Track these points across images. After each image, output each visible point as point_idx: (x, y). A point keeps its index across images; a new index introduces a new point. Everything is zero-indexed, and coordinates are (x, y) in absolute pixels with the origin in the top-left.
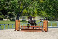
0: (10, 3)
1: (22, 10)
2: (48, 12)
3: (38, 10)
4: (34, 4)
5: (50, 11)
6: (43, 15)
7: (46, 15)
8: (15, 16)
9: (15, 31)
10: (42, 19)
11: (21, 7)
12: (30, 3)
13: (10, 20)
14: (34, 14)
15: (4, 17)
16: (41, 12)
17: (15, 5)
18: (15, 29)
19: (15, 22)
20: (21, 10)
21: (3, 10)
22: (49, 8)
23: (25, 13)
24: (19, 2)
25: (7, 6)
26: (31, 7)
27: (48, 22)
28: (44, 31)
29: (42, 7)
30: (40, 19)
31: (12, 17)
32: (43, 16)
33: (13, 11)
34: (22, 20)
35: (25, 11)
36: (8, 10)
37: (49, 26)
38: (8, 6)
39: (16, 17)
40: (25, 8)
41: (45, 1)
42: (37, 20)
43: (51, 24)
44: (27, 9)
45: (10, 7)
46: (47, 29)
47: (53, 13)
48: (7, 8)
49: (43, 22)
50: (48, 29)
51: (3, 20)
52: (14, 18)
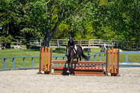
0: (27, 7)
1: (57, 24)
2: (120, 28)
3: (96, 25)
4: (84, 9)
5: (125, 25)
6: (107, 35)
7: (113, 37)
8: (39, 39)
9: (40, 73)
10: (105, 45)
11: (54, 17)
12: (75, 6)
13: (28, 47)
14: (84, 33)
15: (13, 41)
16: (102, 28)
17: (39, 11)
18: (40, 69)
19: (38, 52)
20: (53, 23)
21: (12, 24)
22: (121, 19)
23: (64, 31)
24: (50, 5)
25: (20, 14)
26: (78, 17)
27: (118, 53)
28: (109, 74)
29: (104, 17)
30: (100, 46)
31: (32, 42)
32: (106, 39)
33: (35, 25)
34: (56, 47)
35: (63, 26)
36: (23, 24)
37: (122, 62)
38: (23, 14)
39: (41, 40)
40: (63, 19)
41: (112, 2)
42: (93, 47)
43: (127, 56)
44: (68, 22)
45: (27, 18)
46: (117, 70)
47: (131, 31)
48: (19, 19)
49: (107, 53)
50: (120, 69)
51: (10, 47)
52: (37, 43)
